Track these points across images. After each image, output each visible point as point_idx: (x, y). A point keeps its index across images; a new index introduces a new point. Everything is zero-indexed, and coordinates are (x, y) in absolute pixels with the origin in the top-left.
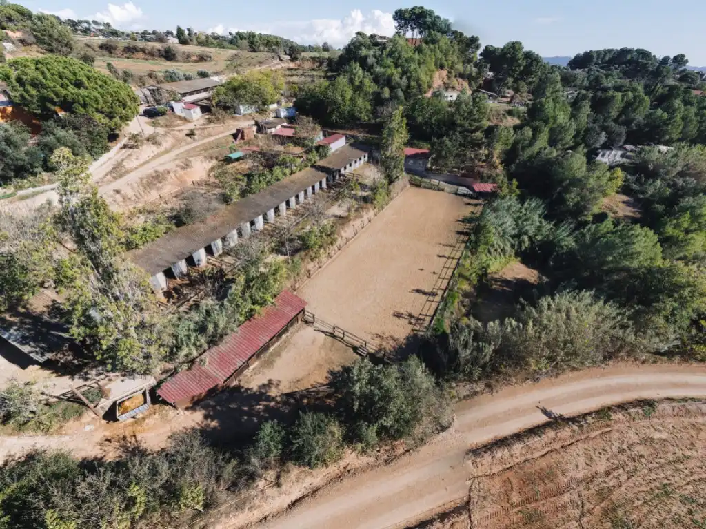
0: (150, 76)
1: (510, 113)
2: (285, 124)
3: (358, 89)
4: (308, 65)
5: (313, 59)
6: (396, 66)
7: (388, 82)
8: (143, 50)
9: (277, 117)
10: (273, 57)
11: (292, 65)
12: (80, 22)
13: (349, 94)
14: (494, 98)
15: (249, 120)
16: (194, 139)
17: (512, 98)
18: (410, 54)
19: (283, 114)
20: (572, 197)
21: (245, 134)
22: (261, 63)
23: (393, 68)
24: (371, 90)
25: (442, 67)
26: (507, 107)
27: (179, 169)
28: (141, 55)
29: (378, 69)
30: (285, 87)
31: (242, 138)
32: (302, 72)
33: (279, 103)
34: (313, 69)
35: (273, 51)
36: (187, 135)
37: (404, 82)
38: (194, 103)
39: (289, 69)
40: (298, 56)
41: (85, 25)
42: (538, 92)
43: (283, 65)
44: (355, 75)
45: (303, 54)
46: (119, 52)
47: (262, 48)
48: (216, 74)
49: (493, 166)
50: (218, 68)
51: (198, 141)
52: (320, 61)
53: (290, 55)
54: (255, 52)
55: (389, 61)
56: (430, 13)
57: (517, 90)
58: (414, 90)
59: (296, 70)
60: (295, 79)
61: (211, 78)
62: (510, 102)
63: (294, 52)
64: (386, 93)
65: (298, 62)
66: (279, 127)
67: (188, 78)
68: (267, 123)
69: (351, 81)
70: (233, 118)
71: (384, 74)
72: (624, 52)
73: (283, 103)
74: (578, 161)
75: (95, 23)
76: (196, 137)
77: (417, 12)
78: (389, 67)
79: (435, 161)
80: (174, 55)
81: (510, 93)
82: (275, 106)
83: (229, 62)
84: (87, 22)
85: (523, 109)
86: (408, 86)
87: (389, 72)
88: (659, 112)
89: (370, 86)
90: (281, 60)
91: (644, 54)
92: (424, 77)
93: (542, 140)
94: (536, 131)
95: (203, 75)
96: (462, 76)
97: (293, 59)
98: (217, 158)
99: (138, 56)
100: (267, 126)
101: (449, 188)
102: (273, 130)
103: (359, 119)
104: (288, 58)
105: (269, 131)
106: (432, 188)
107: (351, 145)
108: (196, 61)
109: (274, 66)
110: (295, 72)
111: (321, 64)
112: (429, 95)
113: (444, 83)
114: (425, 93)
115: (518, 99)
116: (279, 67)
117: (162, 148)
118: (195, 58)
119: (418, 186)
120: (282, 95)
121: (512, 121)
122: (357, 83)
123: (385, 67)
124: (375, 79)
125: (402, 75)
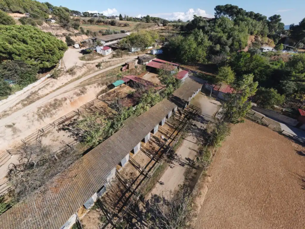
0: (100, 32)
2: (155, 59)
3: (200, 44)
4: (171, 28)
5: (174, 25)
6: (224, 32)
7: (218, 41)
8: (103, 22)
9: (151, 54)
10: (155, 25)
11: (163, 28)
12: (94, 14)
13: (194, 45)
15: (135, 55)
16: (100, 68)
18: (232, 26)
19: (155, 52)
21: (130, 66)
22: (149, 27)
23: (222, 33)
24: (208, 45)
25: (252, 34)
27: (75, 96)
28: (102, 23)
29: (212, 33)
30: (158, 38)
31: (128, 68)
32: (168, 31)
33: (153, 46)
34: (173, 30)
35: (156, 22)
36: (97, 66)
37: (230, 42)
38: (110, 46)
39: (162, 30)
40: (167, 24)
41: (95, 15)
43: (159, 28)
44: (198, 36)
45: (169, 24)
46: (94, 23)
47: (151, 21)
48: (129, 31)
50: (130, 29)
51: (102, 69)
52: (177, 27)
53: (163, 24)
54: (148, 22)
55: (219, 30)
56: (236, 7)
58: (236, 47)
59: (165, 30)
60: (164, 34)
61: (126, 33)
63: (165, 23)
64: (218, 47)
65: (166, 27)
66: (151, 61)
67: (116, 33)
68: (144, 58)
69: (196, 39)
70: (128, 54)
71: (216, 36)
73: (156, 46)
75: (98, 14)
76: (101, 67)
77: (228, 7)
78: (219, 32)
80: (115, 23)
82: (151, 47)
83: (135, 27)
84: (96, 14)
86: (232, 45)
87: (219, 35)
89: (208, 43)
90: (158, 26)
92: (242, 39)
95: (123, 32)
97: (164, 26)
98: (106, 84)
99: (101, 24)
100: (143, 60)
102: (147, 63)
104: (162, 25)
105: (144, 63)
108: (123, 26)
109: (155, 28)
110: (164, 31)
111: (177, 28)
112: (246, 50)
113: (253, 43)
114: (243, 48)
116: (157, 28)
117: (75, 77)
118: (123, 25)
120: (156, 42)
122: (199, 40)
123: (217, 32)
124: (211, 39)
125: (229, 37)
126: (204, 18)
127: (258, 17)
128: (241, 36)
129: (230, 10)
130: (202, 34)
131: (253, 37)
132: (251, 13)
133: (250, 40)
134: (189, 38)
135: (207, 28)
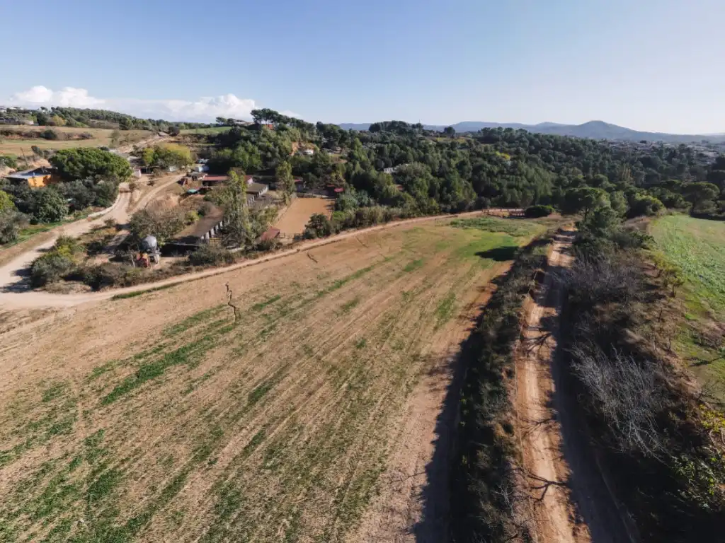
1: (341, 158)
2: (207, 175)
3: (252, 153)
5: (192, 135)
6: (270, 142)
7: (267, 149)
8: (19, 133)
9: (197, 171)
10: (152, 134)
13: (247, 157)
14: (331, 152)
17: (341, 151)
19: (201, 169)
20: (376, 186)
21: (188, 181)
22: (143, 138)
24: (260, 154)
25: (294, 141)
26: (340, 155)
28: (16, 137)
29: (260, 143)
31: (186, 183)
37: (277, 149)
39: (176, 142)
42: (352, 146)
43: (167, 139)
44: (247, 146)
49: (340, 181)
54: (126, 129)
55: (265, 139)
56: (276, 113)
57: (342, 147)
58: (284, 153)
62: (340, 153)
64: (269, 155)
66: (204, 176)
69: (246, 150)
71: (264, 145)
72: (394, 123)
74: (373, 173)
77: (267, 112)
79: (307, 185)
81: (339, 149)
85: (346, 155)
86: (280, 151)
88: (402, 151)
89: (259, 152)
90: (161, 136)
91: (404, 124)
92: (287, 146)
93: (358, 166)
94: (354, 164)
96: (312, 142)
100: (197, 176)
101: (318, 196)
102: (201, 178)
103: (256, 169)
105: (199, 179)
106: (309, 197)
107: (256, 182)
108: (78, 139)
112: (293, 154)
114: (290, 153)
115: (344, 150)
118: (77, 137)
119: (302, 197)
121: (344, 162)
122: (250, 150)
123: (264, 142)
124: (260, 148)
125: (275, 145)
126: (238, 121)
127: (300, 124)
128: (286, 144)
129: (269, 115)
130: (251, 145)
131: (297, 144)
132: (293, 119)
133: (295, 146)
134: (239, 149)
135: (253, 139)
